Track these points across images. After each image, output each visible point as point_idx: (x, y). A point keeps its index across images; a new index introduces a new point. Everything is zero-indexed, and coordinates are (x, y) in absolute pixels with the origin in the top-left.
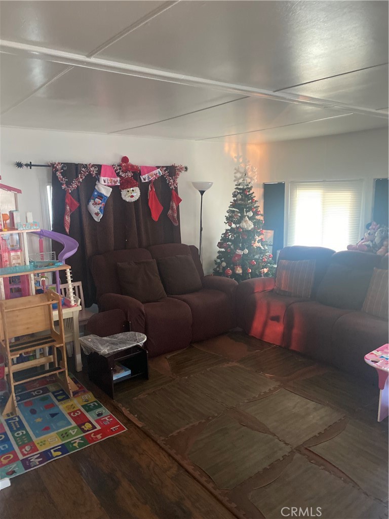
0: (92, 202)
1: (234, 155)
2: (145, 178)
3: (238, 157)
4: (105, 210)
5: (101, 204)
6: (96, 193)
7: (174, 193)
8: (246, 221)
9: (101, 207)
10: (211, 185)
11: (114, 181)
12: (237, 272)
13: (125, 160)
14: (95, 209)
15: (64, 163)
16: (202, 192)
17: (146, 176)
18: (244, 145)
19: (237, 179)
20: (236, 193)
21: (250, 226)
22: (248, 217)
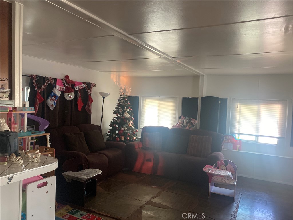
0: (50, 98)
1: (115, 80)
2: (77, 88)
3: (117, 82)
4: (56, 104)
5: (55, 100)
6: (52, 94)
7: (90, 97)
8: (126, 113)
9: (54, 102)
10: (109, 95)
11: (62, 88)
12: (122, 139)
13: (67, 77)
14: (51, 103)
15: (37, 76)
16: (104, 98)
17: (77, 87)
18: (119, 76)
19: (121, 92)
20: (121, 99)
21: (128, 116)
22: (127, 111)
